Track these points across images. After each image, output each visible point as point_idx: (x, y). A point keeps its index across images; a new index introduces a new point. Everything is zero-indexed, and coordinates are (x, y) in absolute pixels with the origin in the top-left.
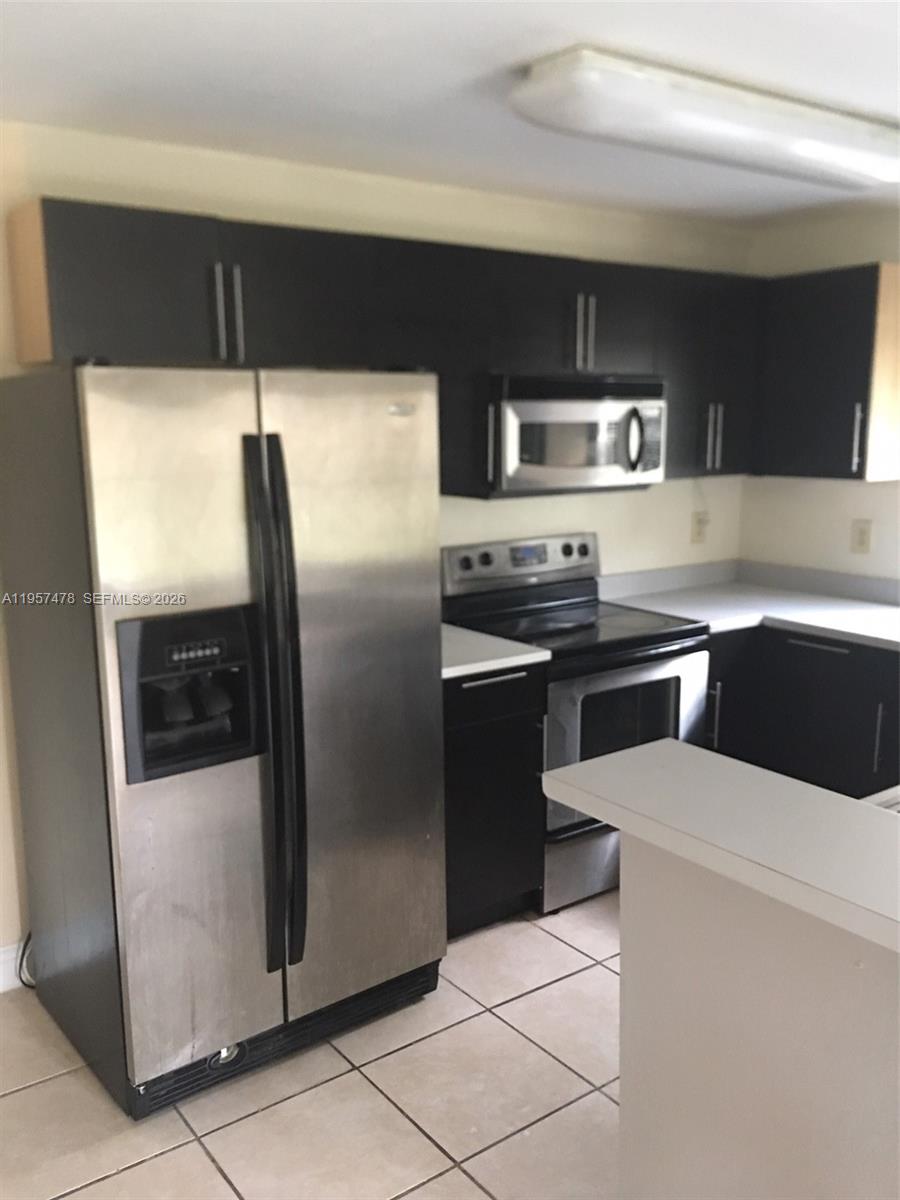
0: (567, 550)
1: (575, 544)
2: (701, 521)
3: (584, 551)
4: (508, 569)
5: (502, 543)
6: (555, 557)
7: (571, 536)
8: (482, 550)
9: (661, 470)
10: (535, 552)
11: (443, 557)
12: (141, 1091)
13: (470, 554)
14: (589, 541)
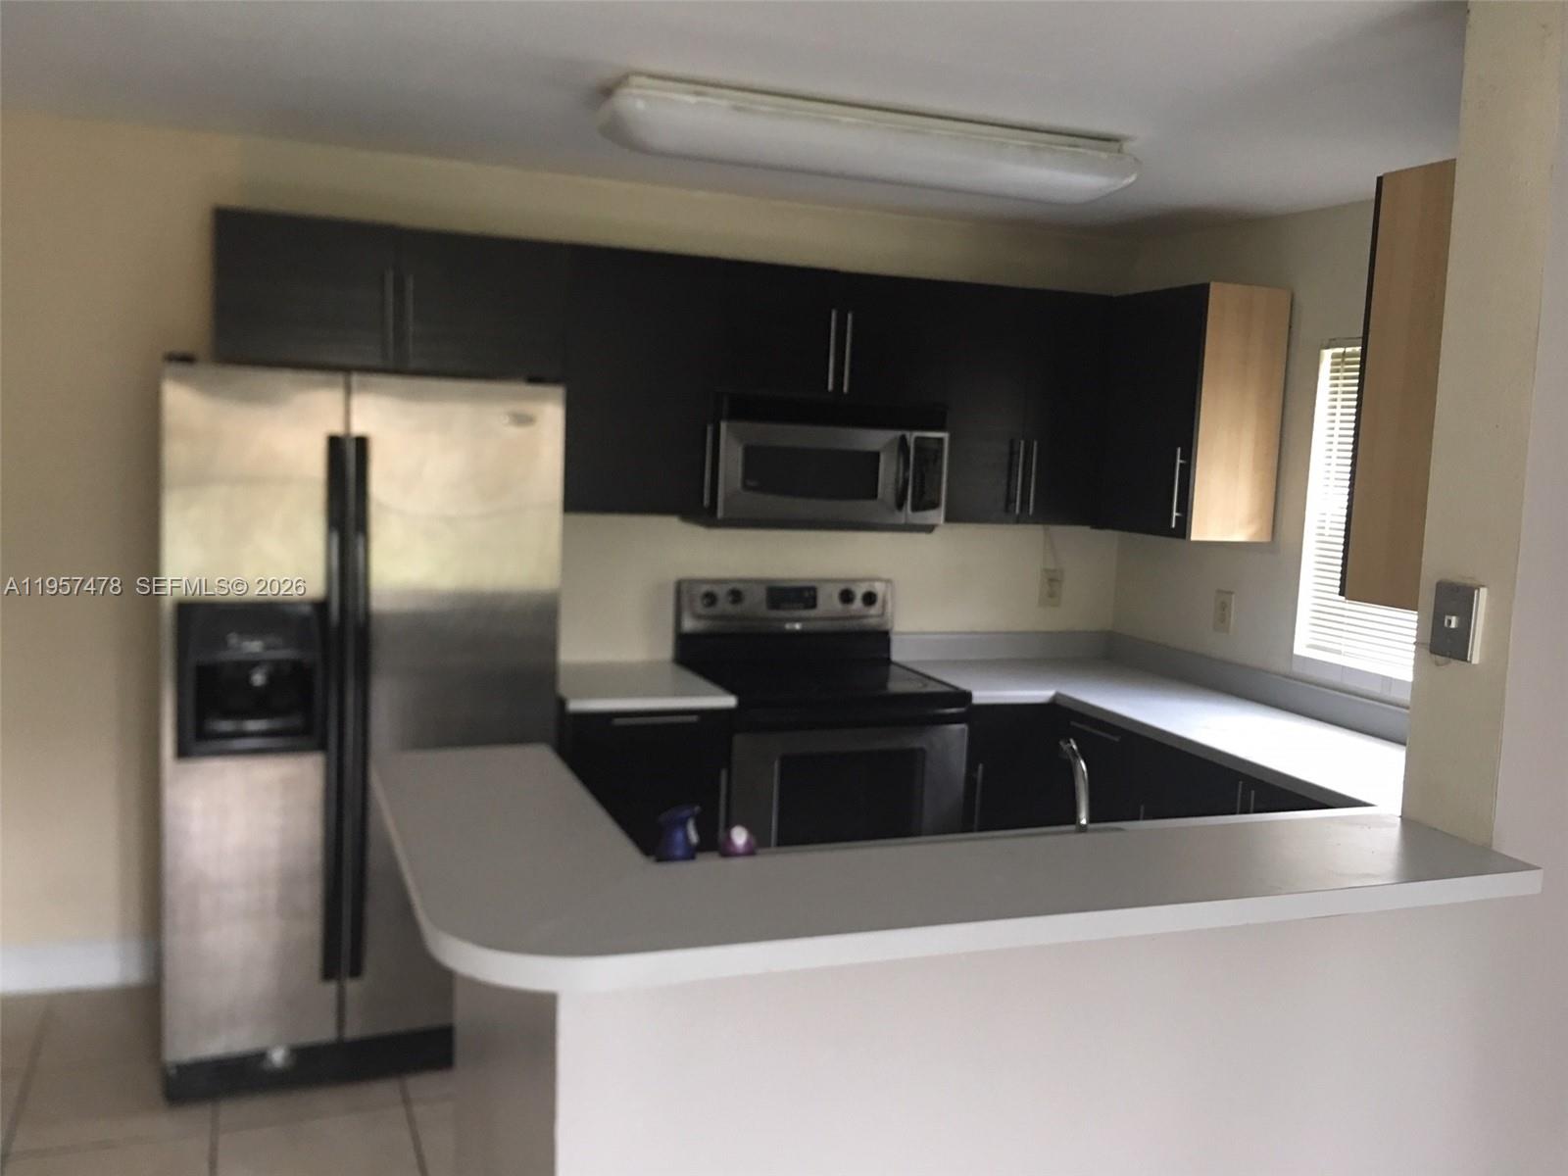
0: (847, 596)
1: (860, 591)
2: (1052, 582)
3: (870, 598)
4: (763, 610)
5: (758, 582)
6: (829, 603)
7: (854, 581)
8: (731, 586)
9: (942, 511)
10: (803, 595)
11: (682, 589)
12: (173, 1072)
13: (716, 589)
14: (879, 588)
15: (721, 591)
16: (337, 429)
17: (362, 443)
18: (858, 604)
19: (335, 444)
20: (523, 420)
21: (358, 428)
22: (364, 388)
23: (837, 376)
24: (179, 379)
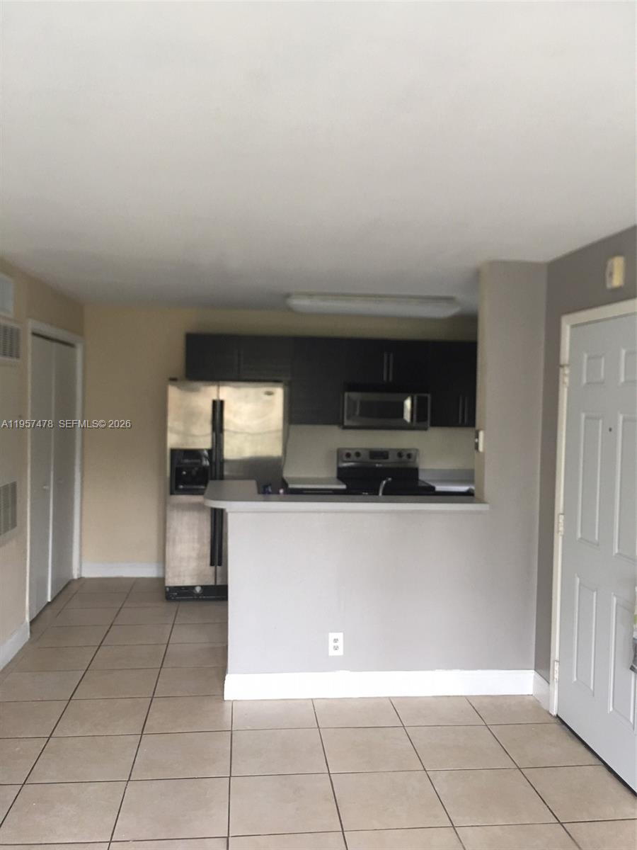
0: (400, 455)
1: (405, 453)
3: (409, 456)
4: (368, 459)
5: (366, 449)
6: (393, 458)
7: (403, 450)
8: (356, 451)
9: (429, 421)
10: (382, 454)
11: (339, 452)
12: (168, 589)
13: (350, 452)
14: (413, 452)
15: (353, 453)
16: (215, 398)
17: (222, 403)
18: (405, 458)
19: (214, 402)
20: (269, 394)
21: (221, 398)
22: (223, 385)
23: (387, 376)
24: (173, 385)
